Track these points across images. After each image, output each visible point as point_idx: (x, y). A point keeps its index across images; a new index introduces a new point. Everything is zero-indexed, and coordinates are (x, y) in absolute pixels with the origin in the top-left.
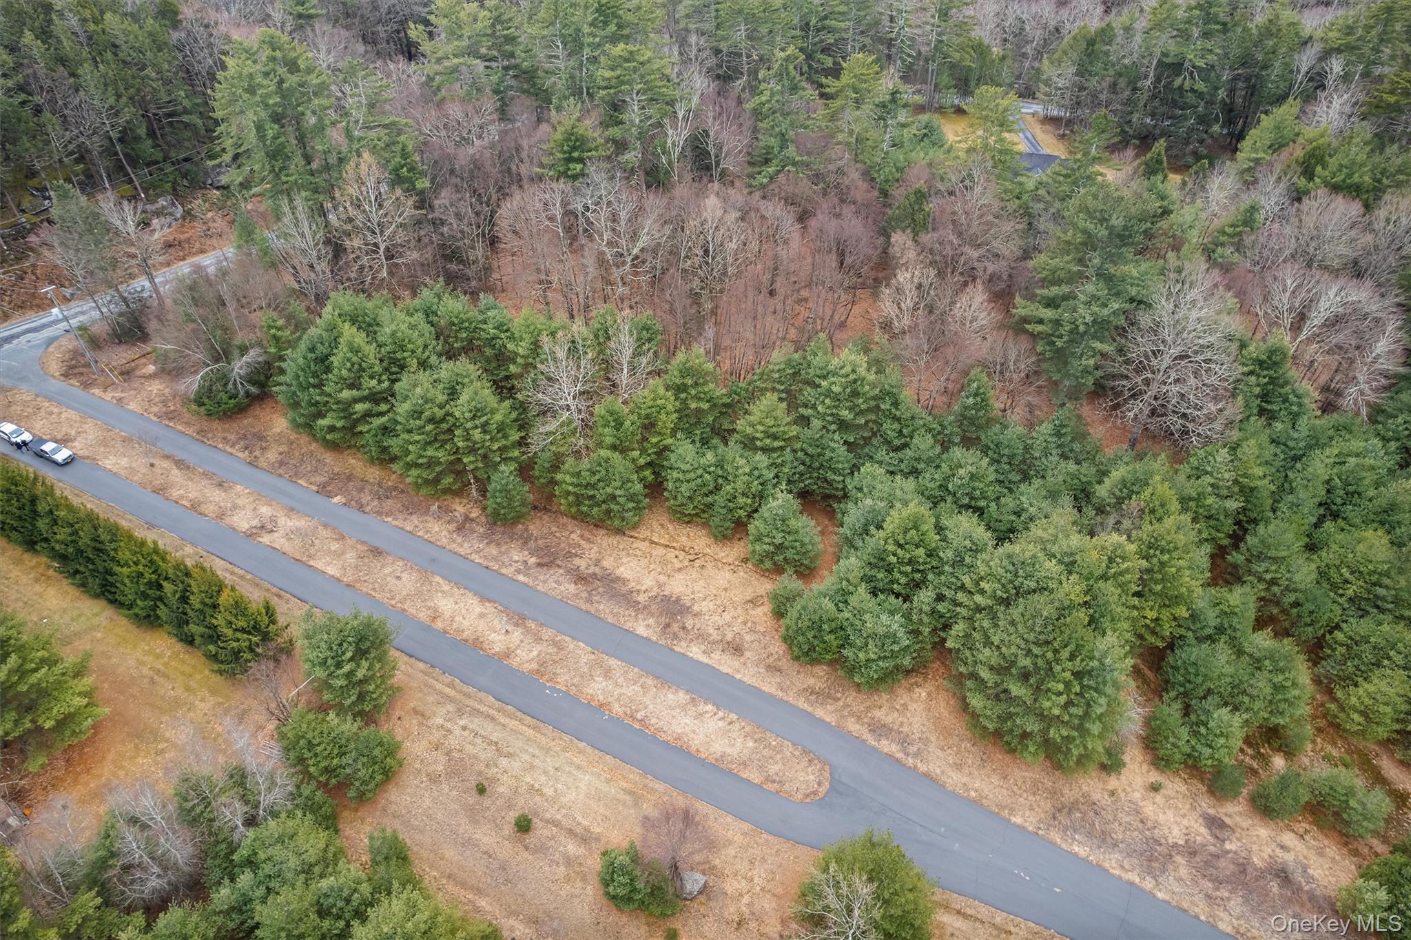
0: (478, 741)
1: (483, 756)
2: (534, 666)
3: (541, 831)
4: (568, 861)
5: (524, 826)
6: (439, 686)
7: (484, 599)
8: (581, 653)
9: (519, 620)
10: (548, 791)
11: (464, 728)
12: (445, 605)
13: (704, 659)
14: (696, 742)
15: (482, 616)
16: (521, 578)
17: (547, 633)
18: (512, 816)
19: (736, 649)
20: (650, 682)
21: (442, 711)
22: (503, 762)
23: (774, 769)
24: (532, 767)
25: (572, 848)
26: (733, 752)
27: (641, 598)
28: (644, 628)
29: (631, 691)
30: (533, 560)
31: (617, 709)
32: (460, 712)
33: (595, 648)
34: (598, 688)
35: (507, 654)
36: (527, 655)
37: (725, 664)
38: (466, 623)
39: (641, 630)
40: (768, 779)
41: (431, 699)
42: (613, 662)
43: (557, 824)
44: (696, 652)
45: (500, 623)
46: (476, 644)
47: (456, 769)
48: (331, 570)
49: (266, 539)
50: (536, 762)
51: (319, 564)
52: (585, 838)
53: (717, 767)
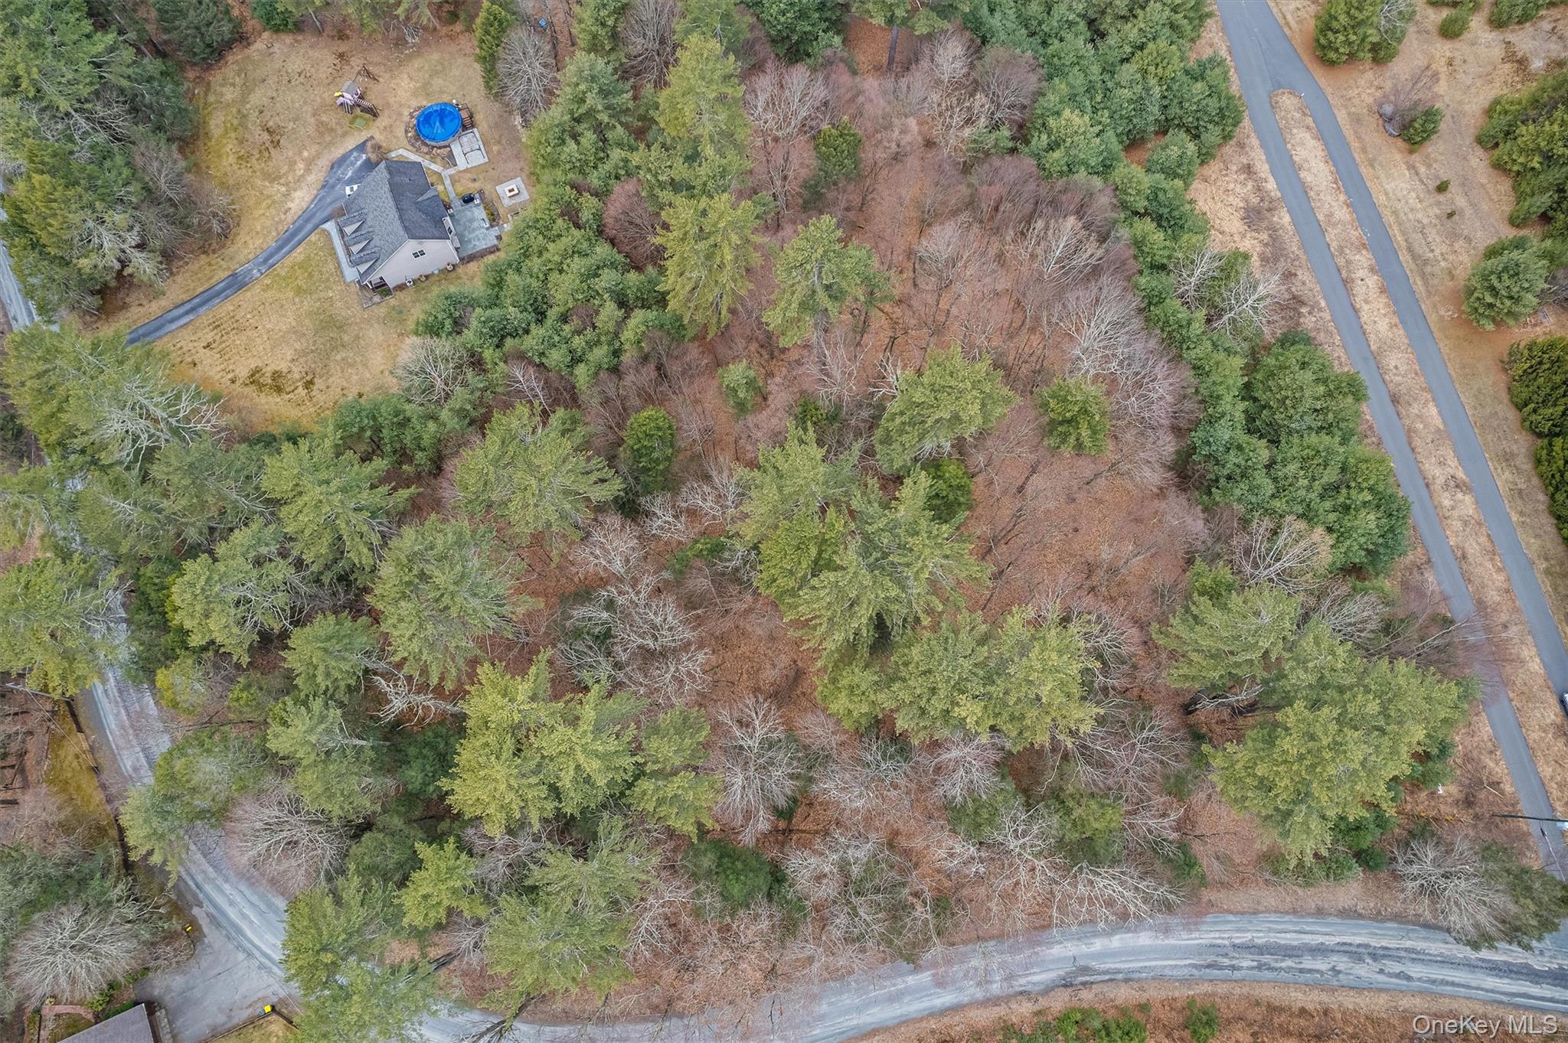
0: (1430, 239)
1: (1434, 231)
2: (1364, 252)
3: (1432, 185)
4: (1429, 166)
5: (1442, 188)
6: (1422, 289)
7: (1356, 311)
8: (1332, 236)
9: (1347, 283)
10: (1414, 195)
11: (1432, 251)
12: (1383, 326)
13: (1271, 179)
14: (1320, 154)
15: (1367, 302)
16: (1323, 304)
17: (1341, 262)
18: (1441, 198)
19: (1248, 169)
20: (1312, 194)
21: (1436, 270)
22: (1425, 221)
23: (1297, 115)
24: (1412, 210)
25: (1422, 169)
26: (1308, 136)
27: (1265, 236)
28: (1284, 218)
29: (1327, 198)
30: (1304, 310)
31: (1342, 197)
32: (1426, 262)
33: (1323, 232)
34: (1342, 214)
35: (1372, 270)
36: (1362, 260)
37: (1263, 168)
38: (1381, 306)
39: (1287, 219)
40: (1304, 114)
41: (1436, 281)
42: (1321, 217)
43: (1421, 181)
44: (1271, 185)
45: (1359, 290)
46: (1383, 290)
47: (1453, 236)
48: (1433, 411)
49: (1461, 474)
50: (1407, 210)
51: (1438, 422)
52: (1411, 167)
53: (1320, 136)
